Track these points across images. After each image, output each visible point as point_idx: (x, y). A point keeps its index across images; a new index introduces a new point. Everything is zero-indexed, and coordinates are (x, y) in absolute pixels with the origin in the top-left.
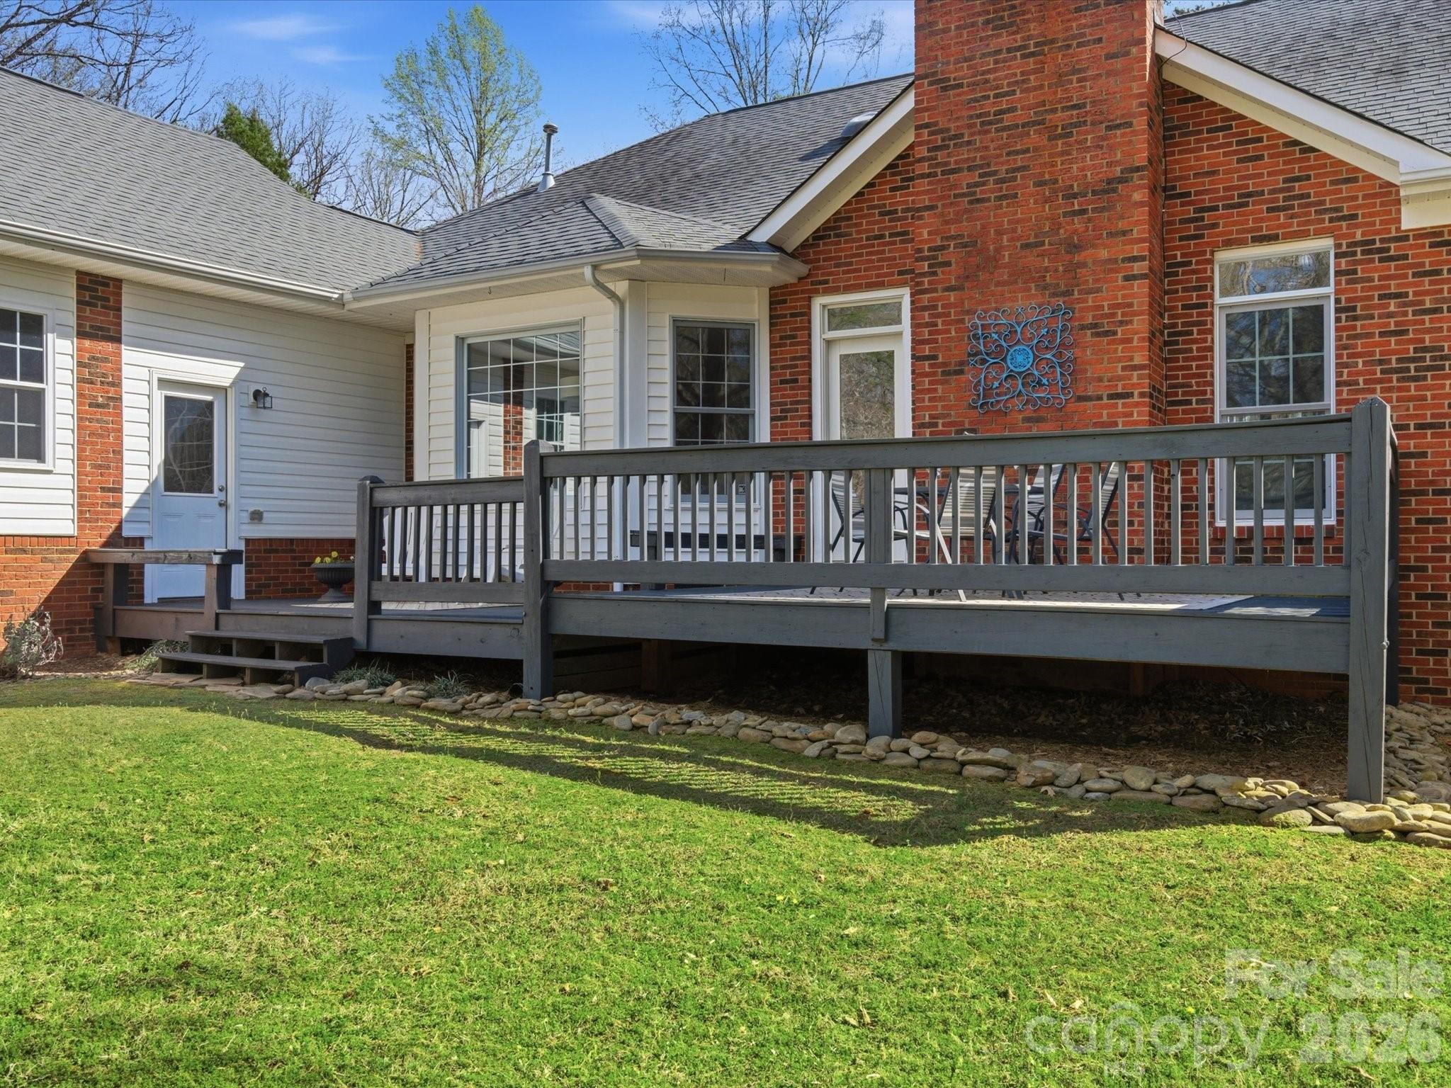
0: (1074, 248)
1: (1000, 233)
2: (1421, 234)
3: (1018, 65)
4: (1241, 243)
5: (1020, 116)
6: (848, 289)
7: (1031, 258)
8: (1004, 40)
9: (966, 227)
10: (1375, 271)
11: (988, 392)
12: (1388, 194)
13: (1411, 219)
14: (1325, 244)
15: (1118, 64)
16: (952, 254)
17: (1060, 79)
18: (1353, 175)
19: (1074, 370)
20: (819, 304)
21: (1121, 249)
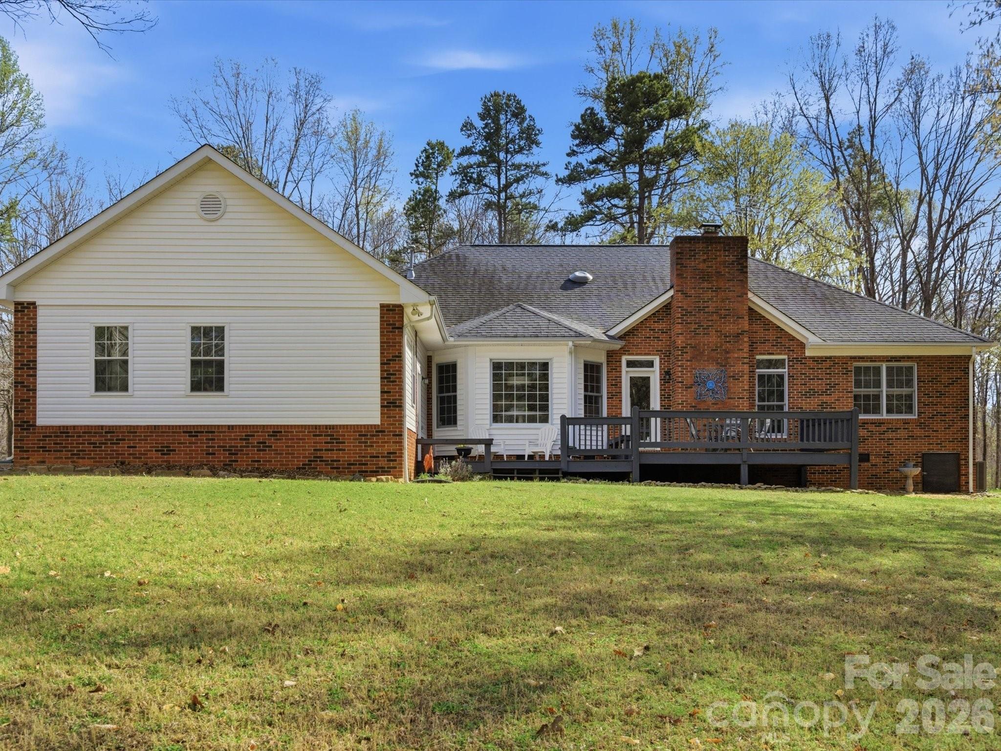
0: (728, 353)
1: (704, 345)
2: (810, 358)
3: (710, 294)
4: (764, 354)
5: (711, 309)
6: (637, 354)
7: (714, 354)
8: (705, 285)
9: (692, 342)
10: (798, 366)
11: (701, 395)
12: (802, 346)
13: (808, 353)
14: (785, 357)
15: (740, 299)
16: (688, 349)
17: (723, 301)
18: (793, 339)
19: (727, 389)
20: (625, 359)
21: (741, 355)
